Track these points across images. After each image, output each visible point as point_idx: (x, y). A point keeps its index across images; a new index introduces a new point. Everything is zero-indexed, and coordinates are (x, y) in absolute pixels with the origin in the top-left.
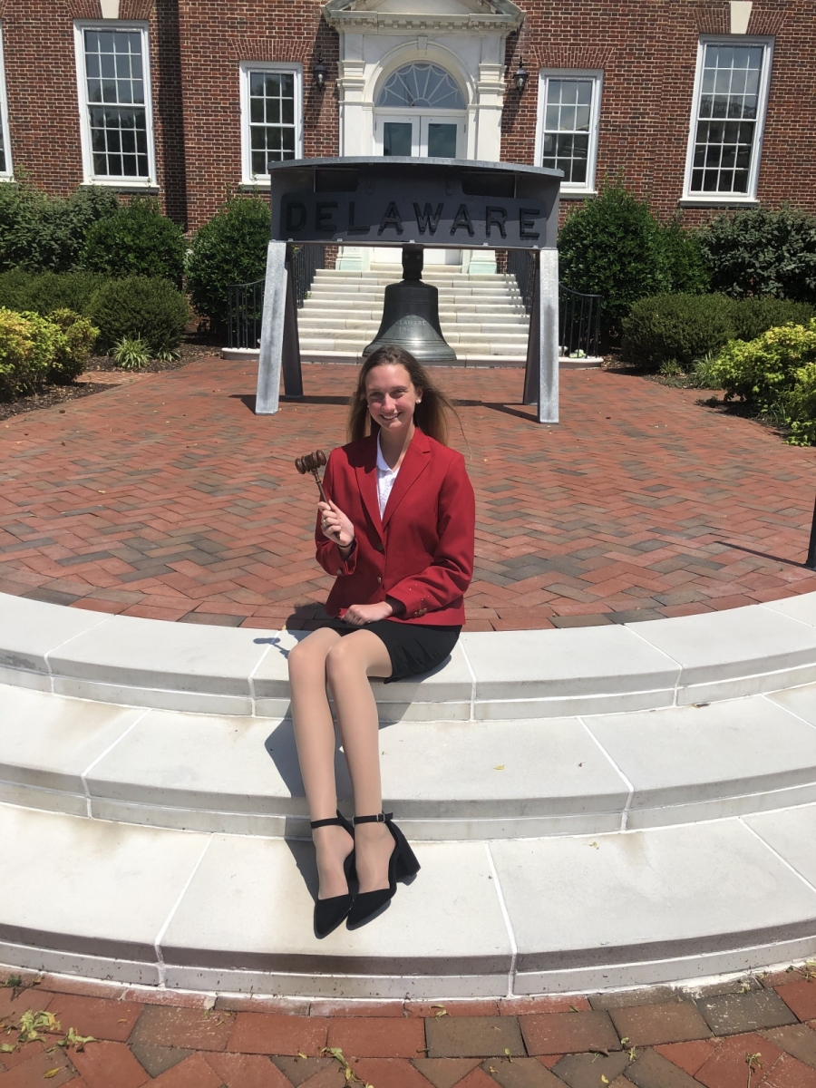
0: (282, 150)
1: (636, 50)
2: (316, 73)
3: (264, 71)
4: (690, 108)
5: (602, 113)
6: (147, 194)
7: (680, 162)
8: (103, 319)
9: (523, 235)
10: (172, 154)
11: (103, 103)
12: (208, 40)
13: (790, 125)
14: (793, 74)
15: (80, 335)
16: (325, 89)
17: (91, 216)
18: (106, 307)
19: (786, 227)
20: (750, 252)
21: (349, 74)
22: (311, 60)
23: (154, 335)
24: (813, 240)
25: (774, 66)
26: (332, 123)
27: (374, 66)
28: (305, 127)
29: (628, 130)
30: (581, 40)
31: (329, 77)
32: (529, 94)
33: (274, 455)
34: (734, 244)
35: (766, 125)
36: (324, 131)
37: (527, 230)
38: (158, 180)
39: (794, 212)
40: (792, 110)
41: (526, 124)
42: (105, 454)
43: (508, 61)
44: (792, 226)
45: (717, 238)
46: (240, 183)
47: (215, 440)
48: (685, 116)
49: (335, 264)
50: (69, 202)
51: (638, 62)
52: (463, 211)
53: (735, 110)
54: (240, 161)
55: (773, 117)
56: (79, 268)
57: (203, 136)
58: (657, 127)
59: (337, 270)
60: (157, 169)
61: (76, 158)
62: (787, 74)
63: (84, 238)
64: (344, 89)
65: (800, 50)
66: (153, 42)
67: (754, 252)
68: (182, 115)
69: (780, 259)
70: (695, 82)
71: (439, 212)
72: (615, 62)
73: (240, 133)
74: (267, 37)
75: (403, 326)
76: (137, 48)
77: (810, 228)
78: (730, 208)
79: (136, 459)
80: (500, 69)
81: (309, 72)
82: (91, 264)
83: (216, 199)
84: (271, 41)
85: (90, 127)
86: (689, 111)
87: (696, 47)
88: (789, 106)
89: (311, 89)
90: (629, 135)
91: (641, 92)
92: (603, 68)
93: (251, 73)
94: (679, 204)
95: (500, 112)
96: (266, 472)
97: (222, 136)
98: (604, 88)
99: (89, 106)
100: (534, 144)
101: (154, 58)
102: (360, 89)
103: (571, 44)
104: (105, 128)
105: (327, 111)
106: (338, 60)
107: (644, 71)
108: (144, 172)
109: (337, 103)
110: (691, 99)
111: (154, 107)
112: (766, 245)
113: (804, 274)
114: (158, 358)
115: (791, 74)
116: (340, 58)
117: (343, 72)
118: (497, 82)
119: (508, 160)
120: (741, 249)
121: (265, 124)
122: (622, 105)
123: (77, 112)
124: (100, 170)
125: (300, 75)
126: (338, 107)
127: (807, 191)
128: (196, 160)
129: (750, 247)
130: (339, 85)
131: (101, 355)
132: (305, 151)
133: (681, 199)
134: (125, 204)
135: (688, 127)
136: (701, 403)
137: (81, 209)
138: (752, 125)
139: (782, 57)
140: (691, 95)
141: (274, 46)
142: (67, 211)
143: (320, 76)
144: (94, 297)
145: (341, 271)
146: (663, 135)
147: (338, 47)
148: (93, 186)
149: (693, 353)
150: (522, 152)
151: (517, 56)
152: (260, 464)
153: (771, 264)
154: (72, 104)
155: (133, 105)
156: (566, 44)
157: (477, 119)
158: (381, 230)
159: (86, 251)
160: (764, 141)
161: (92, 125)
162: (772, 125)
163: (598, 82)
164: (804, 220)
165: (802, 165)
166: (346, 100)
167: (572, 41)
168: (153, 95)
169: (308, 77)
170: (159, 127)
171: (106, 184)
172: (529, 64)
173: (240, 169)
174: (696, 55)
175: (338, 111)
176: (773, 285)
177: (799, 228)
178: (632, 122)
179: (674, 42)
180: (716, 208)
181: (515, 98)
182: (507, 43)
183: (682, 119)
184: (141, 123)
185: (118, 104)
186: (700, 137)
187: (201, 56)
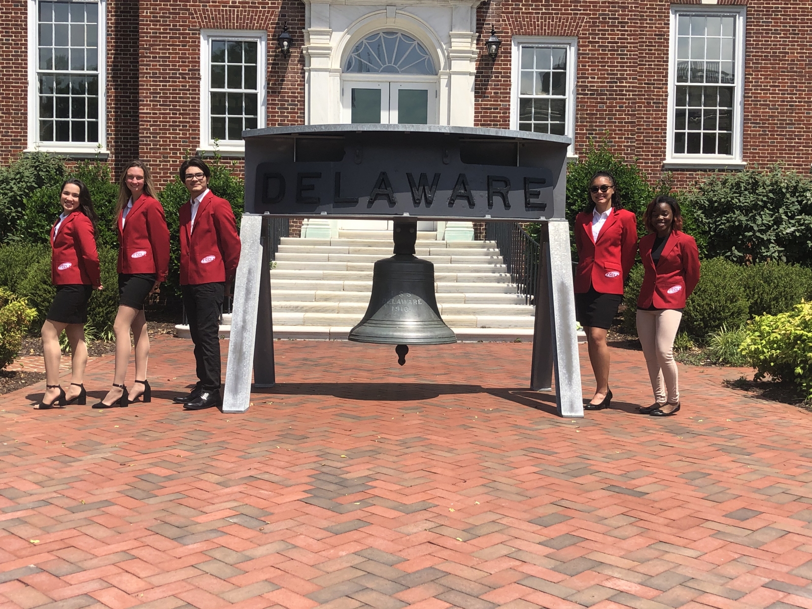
0: (244, 116)
1: (609, 18)
2: (280, 40)
3: (226, 39)
4: (667, 73)
5: (578, 78)
6: (97, 160)
7: (661, 126)
8: (40, 296)
9: (529, 206)
10: (124, 120)
11: (54, 71)
12: (169, 9)
13: (769, 90)
14: (768, 41)
15: (14, 319)
16: (290, 56)
17: (33, 184)
18: (45, 283)
19: (781, 189)
20: (746, 215)
21: (314, 41)
22: (276, 28)
23: (99, 313)
24: (809, 202)
25: (747, 34)
26: (297, 89)
27: (342, 33)
28: (268, 92)
29: (606, 95)
30: (553, 9)
31: (295, 44)
32: (502, 60)
33: (252, 473)
34: (728, 207)
35: (746, 90)
36: (288, 97)
37: (532, 200)
38: (108, 146)
39: (786, 175)
40: (770, 75)
41: (500, 89)
42: (40, 478)
43: (479, 29)
44: (787, 188)
45: (710, 201)
46: (198, 149)
47: (176, 452)
48: (662, 80)
49: (300, 231)
50: (10, 170)
51: (611, 30)
52: (462, 181)
53: (712, 77)
54: (199, 127)
55: (752, 82)
56: (16, 238)
57: (159, 101)
58: (636, 91)
59: (302, 238)
60: (108, 134)
61: (21, 125)
62: (762, 41)
63: (23, 206)
64: (310, 56)
65: (772, 19)
66: (111, 12)
67: (750, 215)
68: (138, 81)
69: (778, 222)
70: (670, 49)
71: (436, 183)
72: (589, 30)
73: (199, 98)
74: (230, 7)
75: (397, 305)
76: (94, 16)
77: (805, 190)
78: (719, 171)
79: (78, 485)
80: (472, 37)
81: (273, 40)
82: (31, 235)
83: (171, 165)
84: (234, 11)
85: (38, 94)
86: (666, 76)
87: (669, 17)
88: (767, 71)
89: (275, 56)
90: (607, 99)
91: (618, 58)
92: (577, 35)
93: (212, 41)
94: (663, 166)
95: (474, 77)
96: (247, 500)
97: (179, 102)
98: (579, 55)
99: (39, 73)
100: (509, 109)
101: (111, 27)
102: (327, 56)
103: (543, 13)
104: (55, 95)
105: (292, 77)
106: (304, 28)
107: (618, 39)
108: (94, 137)
109: (302, 69)
110: (667, 65)
111: (108, 73)
112: (762, 208)
113: (804, 237)
114: (102, 339)
115: (765, 41)
116: (306, 26)
117: (309, 39)
118: (469, 49)
119: (482, 125)
120: (737, 212)
121: (226, 90)
122: (599, 70)
123: (26, 79)
124: (46, 135)
125: (264, 43)
126: (303, 73)
127: (794, 154)
128: (151, 126)
129: (746, 210)
130: (304, 52)
131: (36, 337)
132: (268, 116)
133: (664, 162)
134: (72, 171)
135: (667, 92)
136: (728, 384)
137: (22, 177)
138: (731, 90)
139: (755, 26)
140: (667, 61)
141: (238, 15)
142: (7, 178)
143: (286, 43)
144: (32, 271)
145: (306, 239)
146: (642, 99)
147: (304, 16)
148: (38, 153)
149: (706, 326)
150: (497, 117)
151: (489, 24)
152: (236, 489)
153: (769, 227)
154: (22, 71)
155: (85, 72)
156: (539, 13)
157: (449, 85)
158: (371, 203)
159: (25, 221)
160: (745, 104)
161: (41, 91)
162: (751, 90)
163: (573, 49)
164: (797, 182)
165: (786, 128)
166: (312, 67)
167: (544, 11)
168: (108, 62)
169: (272, 44)
170: (112, 93)
171: (52, 150)
172: (501, 32)
173: (199, 134)
174: (669, 24)
175: (304, 77)
176: (774, 249)
177: (794, 190)
178: (610, 87)
179: (646, 12)
180: (705, 171)
181: (488, 64)
182: (477, 12)
183: (660, 84)
184: (94, 89)
185: (70, 71)
186: (680, 101)
187: (160, 25)
